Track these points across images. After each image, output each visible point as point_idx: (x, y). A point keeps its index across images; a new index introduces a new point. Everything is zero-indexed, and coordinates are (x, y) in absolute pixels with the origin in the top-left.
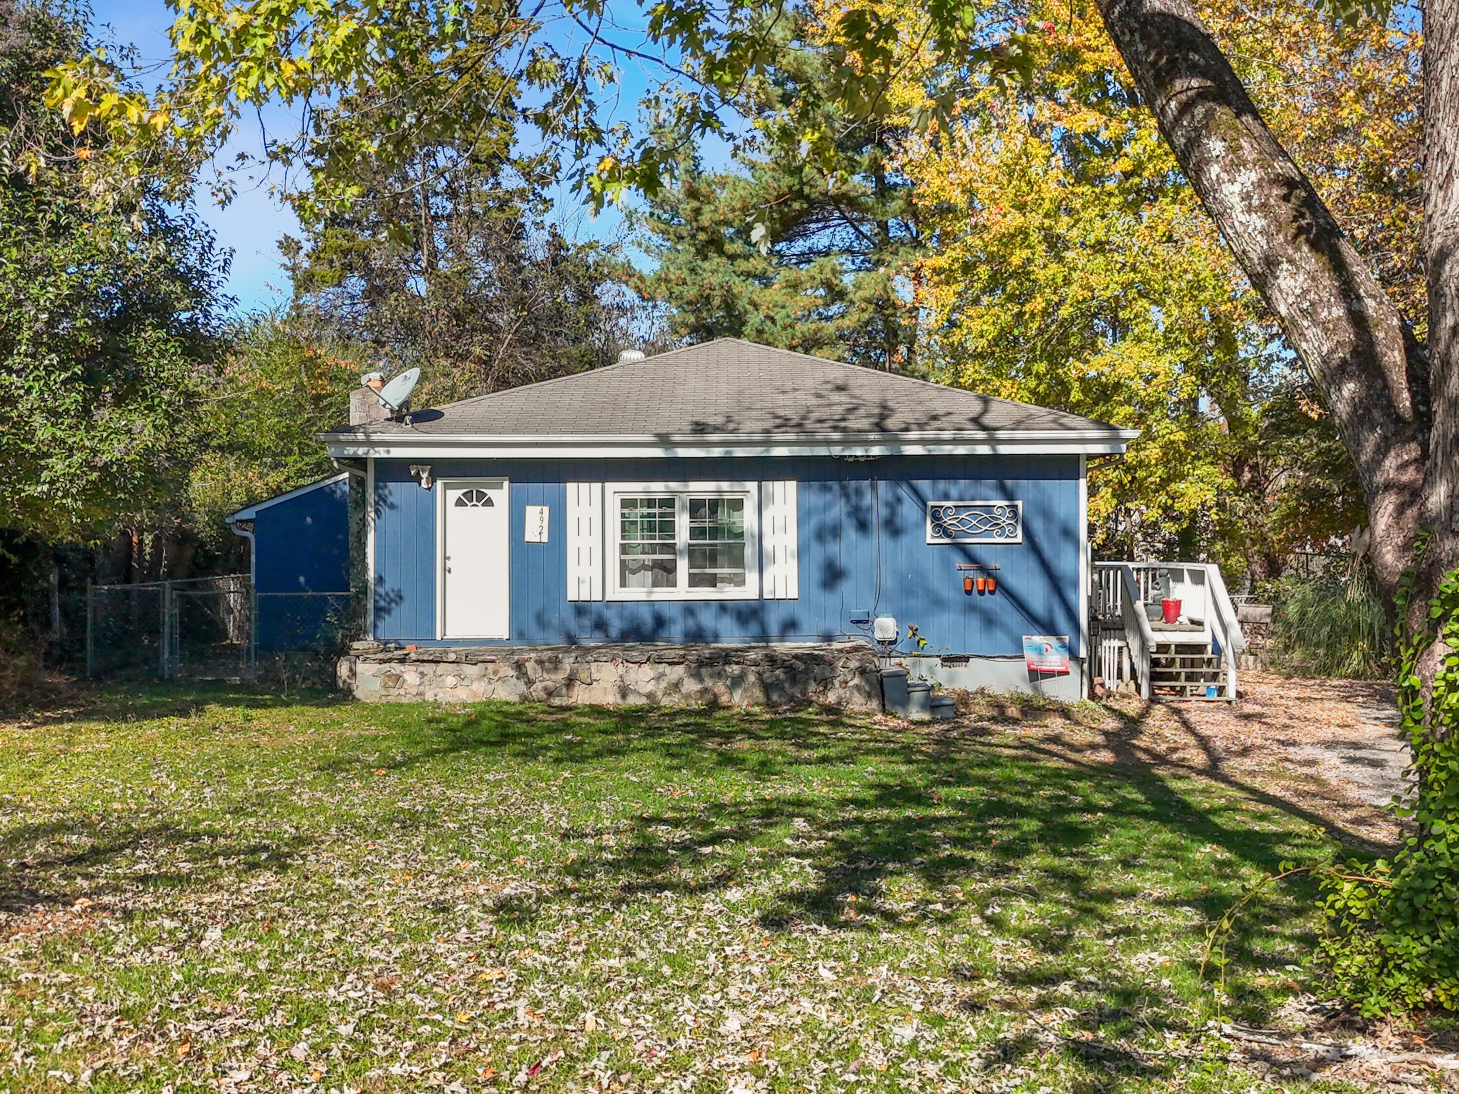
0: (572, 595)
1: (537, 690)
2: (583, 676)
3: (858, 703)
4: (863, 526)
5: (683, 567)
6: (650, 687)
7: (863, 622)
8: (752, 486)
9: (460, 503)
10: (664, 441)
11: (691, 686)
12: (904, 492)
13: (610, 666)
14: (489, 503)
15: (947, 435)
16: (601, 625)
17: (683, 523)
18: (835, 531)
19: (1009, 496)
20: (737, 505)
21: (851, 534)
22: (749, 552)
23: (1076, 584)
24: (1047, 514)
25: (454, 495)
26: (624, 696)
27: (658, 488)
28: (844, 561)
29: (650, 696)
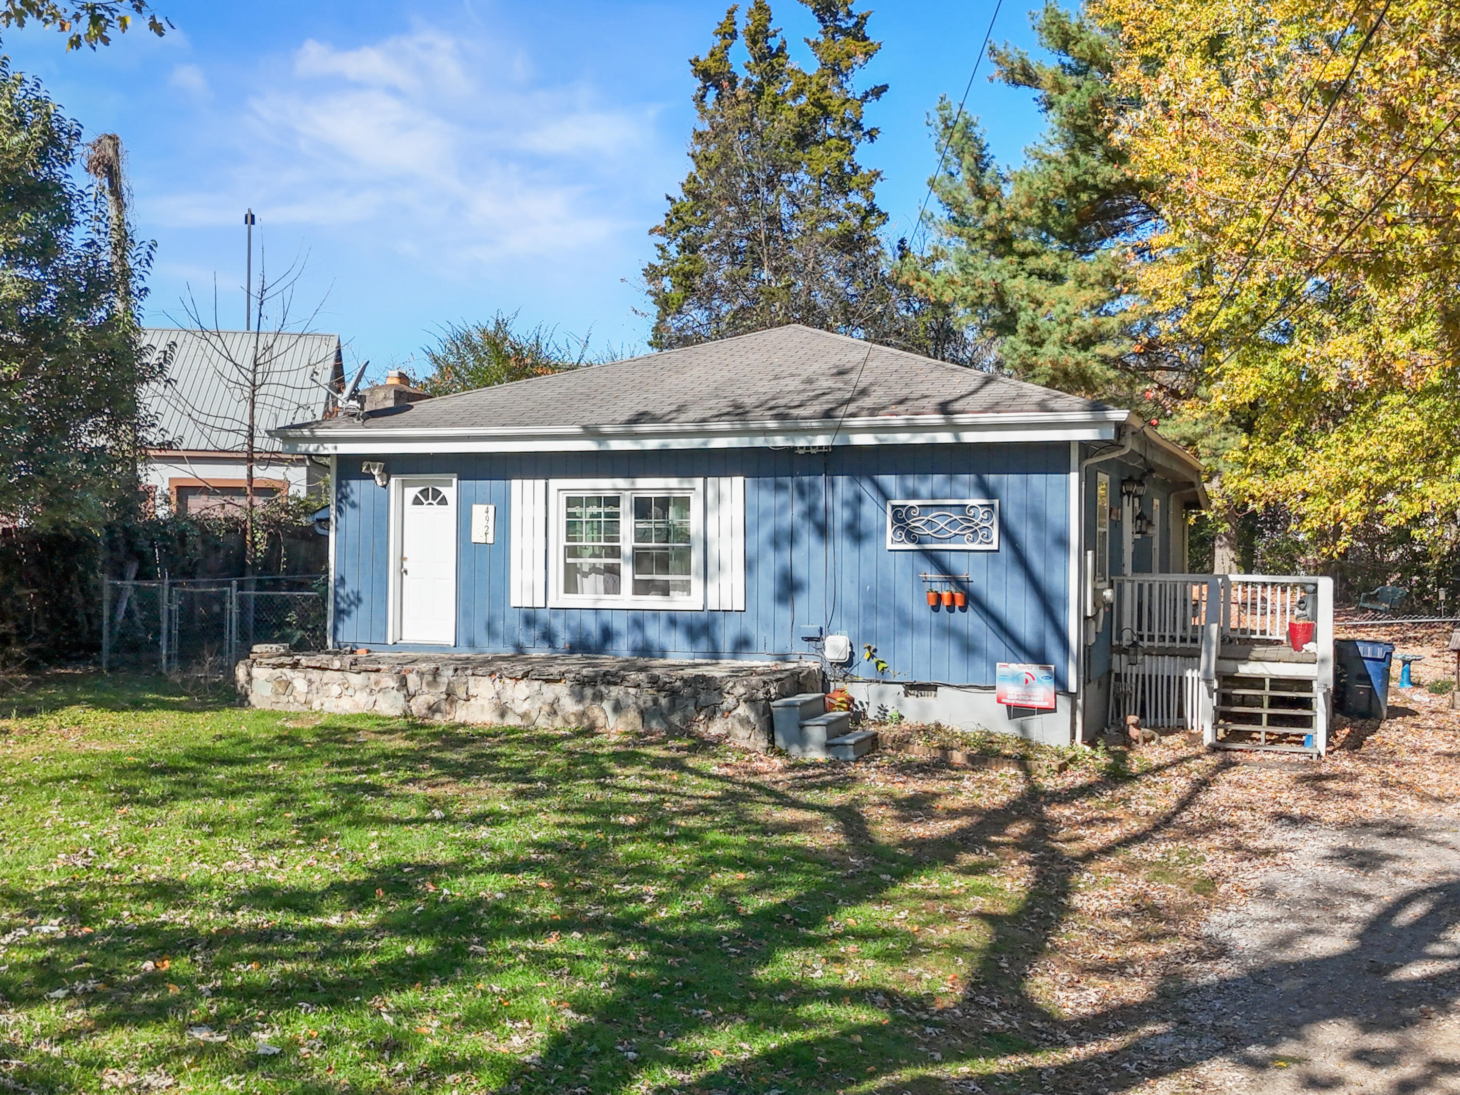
0: (515, 601)
2: (461, 692)
4: (823, 531)
5: (627, 572)
7: (816, 640)
8: (699, 482)
9: (417, 501)
10: (590, 432)
12: (867, 489)
13: (487, 681)
14: (444, 502)
15: (898, 421)
16: (548, 637)
17: (627, 524)
18: (792, 538)
19: (988, 492)
20: (684, 504)
21: (808, 540)
22: (696, 558)
23: (1066, 606)
24: (1038, 518)
25: (412, 492)
26: (503, 715)
27: (606, 485)
28: (800, 572)
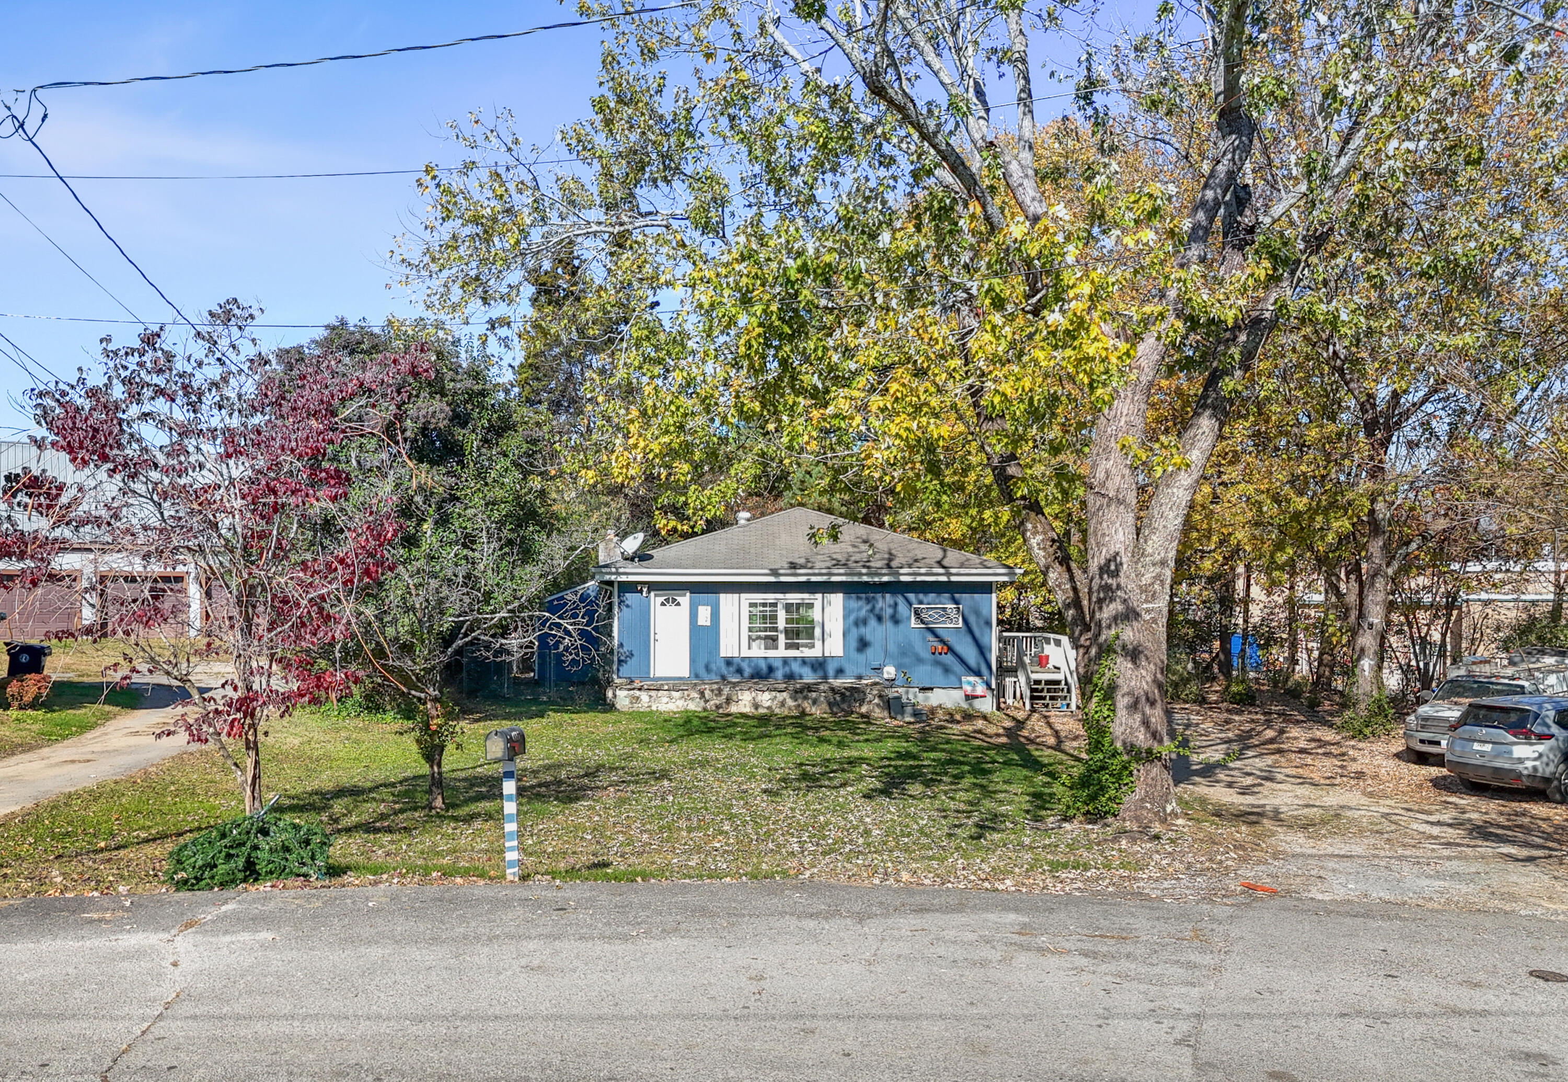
0: (723, 654)
1: (711, 705)
2: (735, 698)
3: (878, 713)
4: (880, 619)
5: (782, 639)
6: (768, 704)
7: (878, 669)
8: (819, 596)
9: (663, 604)
10: (774, 572)
11: (790, 703)
12: (900, 600)
13: (748, 693)
14: (678, 604)
15: (923, 571)
16: (739, 671)
17: (782, 615)
18: (865, 622)
19: (957, 603)
20: (811, 606)
21: (873, 622)
22: (818, 632)
23: (990, 651)
24: (977, 613)
25: (660, 599)
26: (756, 708)
27: (770, 597)
28: (869, 637)
29: (768, 708)
